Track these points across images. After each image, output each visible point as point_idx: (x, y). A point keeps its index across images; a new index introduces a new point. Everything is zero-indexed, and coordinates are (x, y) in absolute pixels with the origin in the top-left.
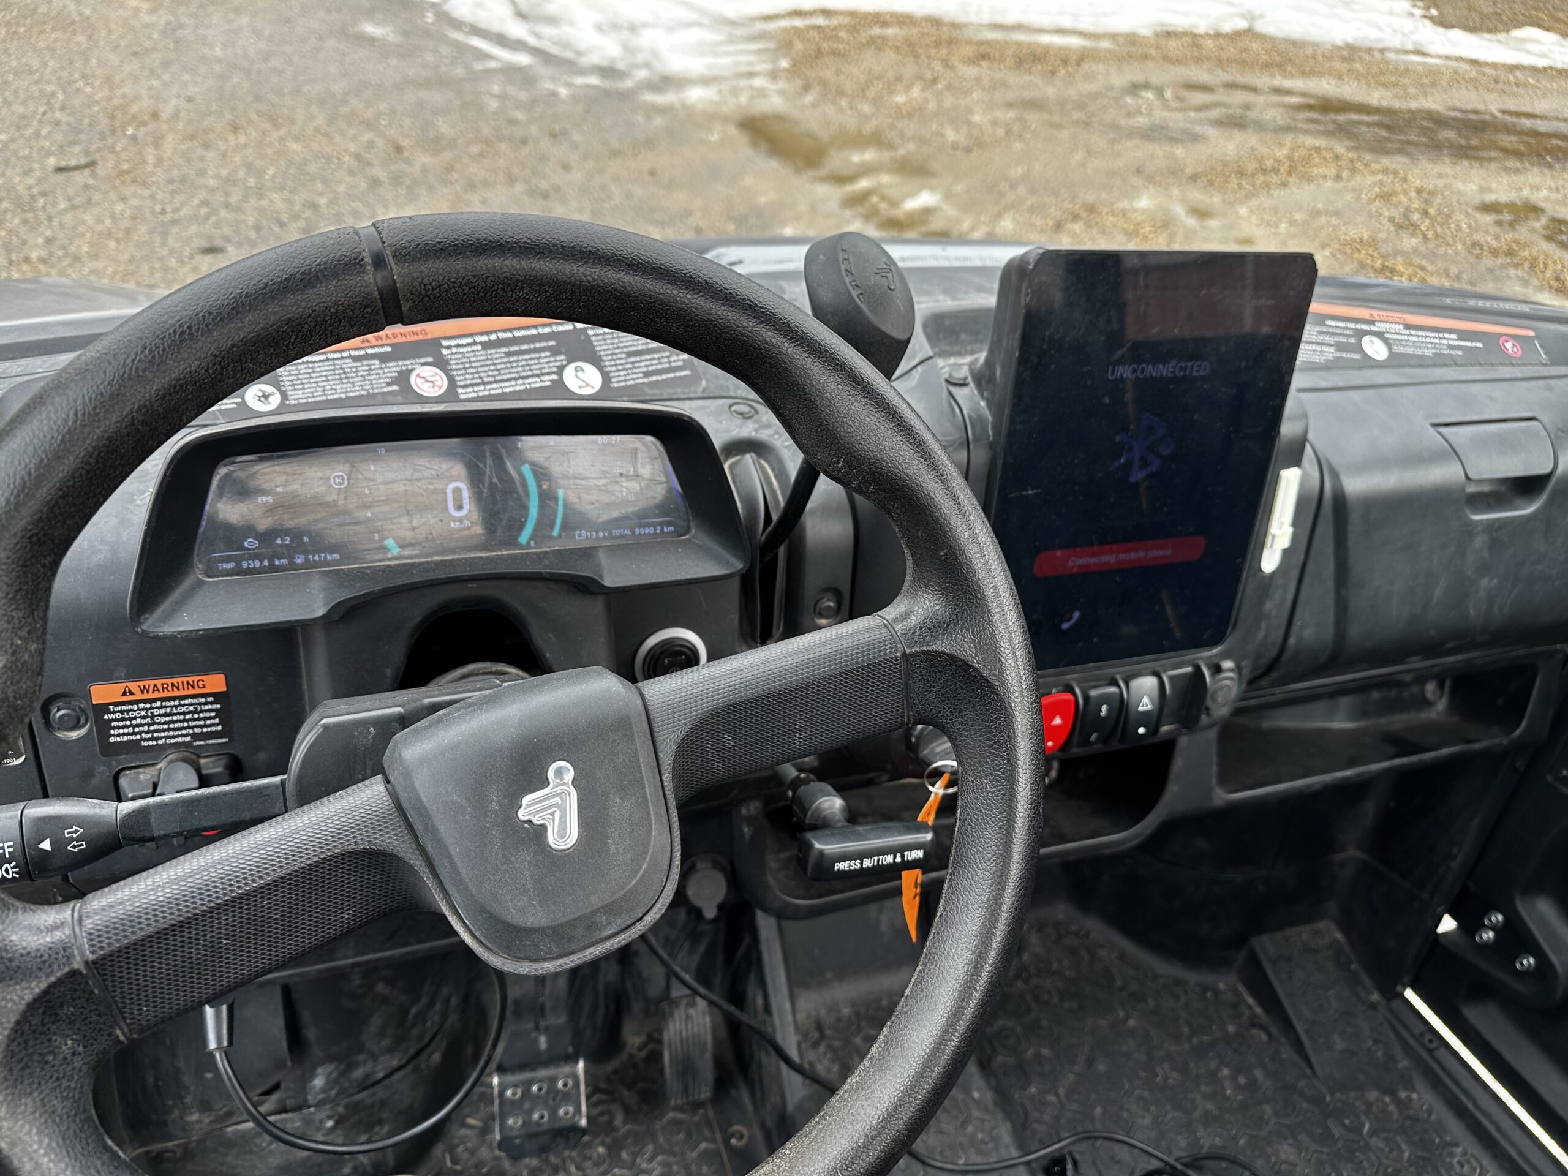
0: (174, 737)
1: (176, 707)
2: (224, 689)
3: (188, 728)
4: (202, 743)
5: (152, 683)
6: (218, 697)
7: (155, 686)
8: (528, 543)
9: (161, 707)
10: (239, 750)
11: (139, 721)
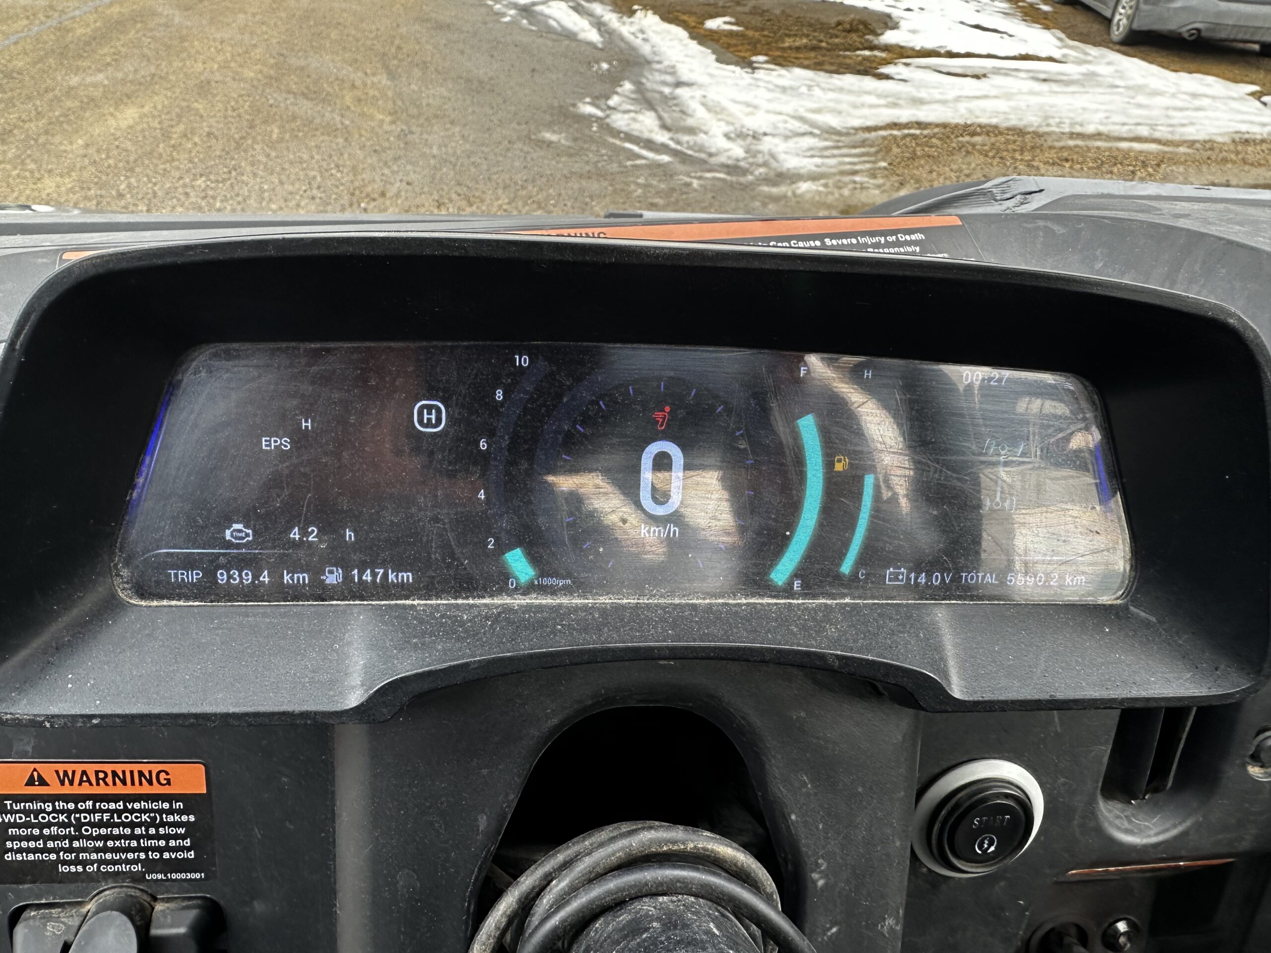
0: (114, 862)
1: (120, 813)
2: (204, 791)
3: (139, 849)
4: (160, 876)
5: (78, 768)
6: (191, 802)
7: (84, 773)
8: (790, 584)
9: (94, 811)
10: (222, 895)
11: (54, 829)
